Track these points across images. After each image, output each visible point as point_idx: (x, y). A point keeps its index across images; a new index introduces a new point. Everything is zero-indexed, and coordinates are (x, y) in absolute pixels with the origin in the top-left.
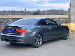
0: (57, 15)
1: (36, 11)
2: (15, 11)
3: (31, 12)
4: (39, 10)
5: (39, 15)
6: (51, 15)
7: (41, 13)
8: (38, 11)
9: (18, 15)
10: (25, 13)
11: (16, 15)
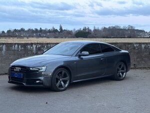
0: (121, 38)
1: (82, 29)
2: (41, 31)
3: (72, 31)
4: (87, 28)
5: (87, 38)
6: (111, 38)
7: (90, 34)
8: (85, 29)
9: (48, 38)
10: (61, 33)
11: (44, 37)
